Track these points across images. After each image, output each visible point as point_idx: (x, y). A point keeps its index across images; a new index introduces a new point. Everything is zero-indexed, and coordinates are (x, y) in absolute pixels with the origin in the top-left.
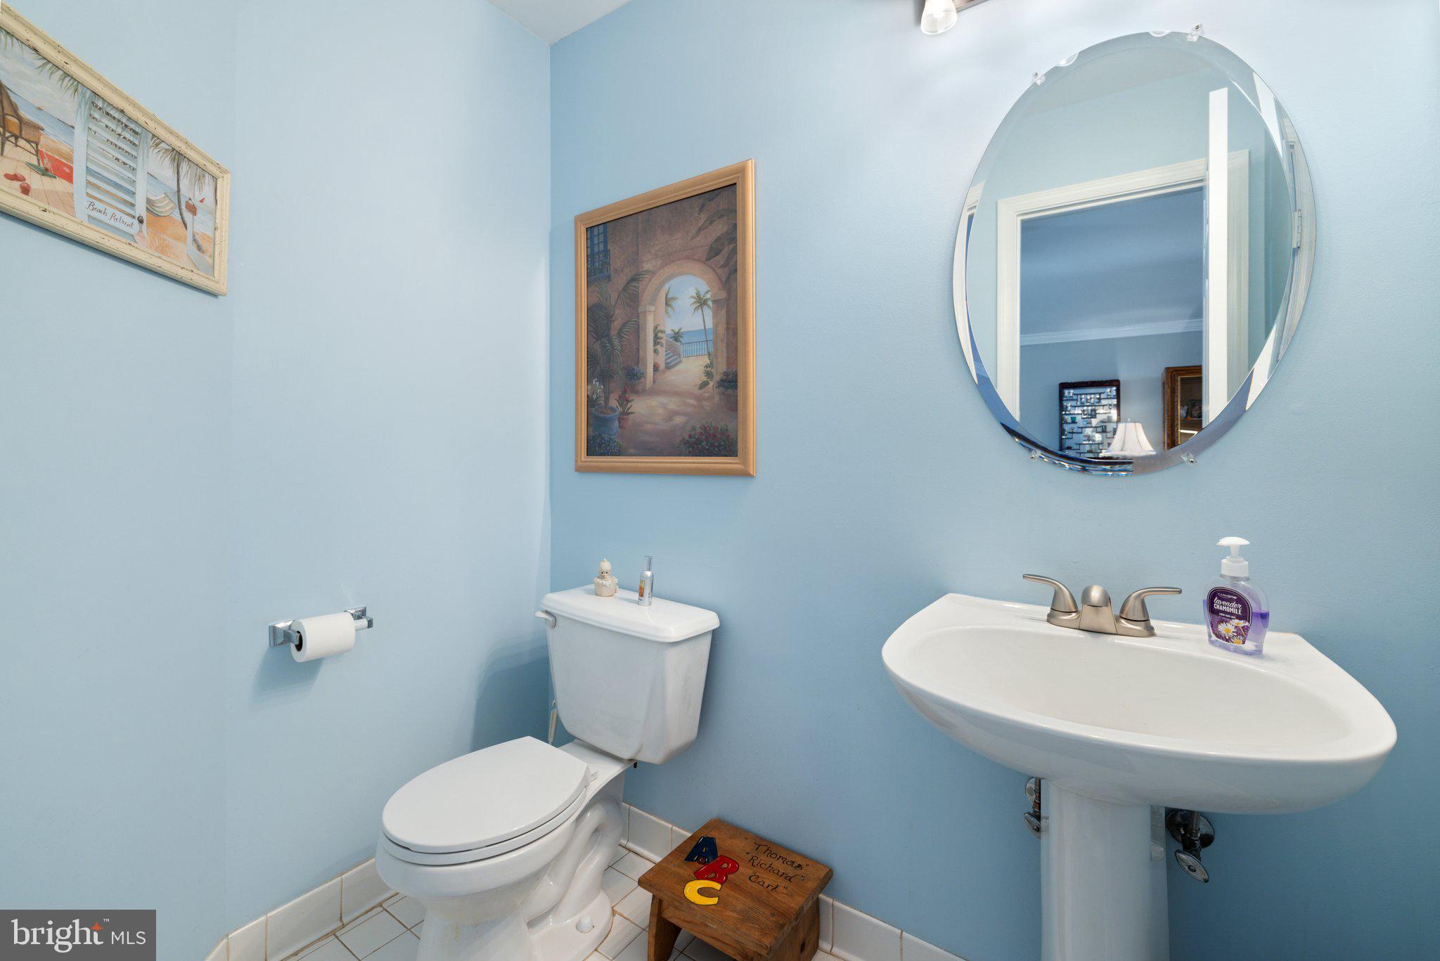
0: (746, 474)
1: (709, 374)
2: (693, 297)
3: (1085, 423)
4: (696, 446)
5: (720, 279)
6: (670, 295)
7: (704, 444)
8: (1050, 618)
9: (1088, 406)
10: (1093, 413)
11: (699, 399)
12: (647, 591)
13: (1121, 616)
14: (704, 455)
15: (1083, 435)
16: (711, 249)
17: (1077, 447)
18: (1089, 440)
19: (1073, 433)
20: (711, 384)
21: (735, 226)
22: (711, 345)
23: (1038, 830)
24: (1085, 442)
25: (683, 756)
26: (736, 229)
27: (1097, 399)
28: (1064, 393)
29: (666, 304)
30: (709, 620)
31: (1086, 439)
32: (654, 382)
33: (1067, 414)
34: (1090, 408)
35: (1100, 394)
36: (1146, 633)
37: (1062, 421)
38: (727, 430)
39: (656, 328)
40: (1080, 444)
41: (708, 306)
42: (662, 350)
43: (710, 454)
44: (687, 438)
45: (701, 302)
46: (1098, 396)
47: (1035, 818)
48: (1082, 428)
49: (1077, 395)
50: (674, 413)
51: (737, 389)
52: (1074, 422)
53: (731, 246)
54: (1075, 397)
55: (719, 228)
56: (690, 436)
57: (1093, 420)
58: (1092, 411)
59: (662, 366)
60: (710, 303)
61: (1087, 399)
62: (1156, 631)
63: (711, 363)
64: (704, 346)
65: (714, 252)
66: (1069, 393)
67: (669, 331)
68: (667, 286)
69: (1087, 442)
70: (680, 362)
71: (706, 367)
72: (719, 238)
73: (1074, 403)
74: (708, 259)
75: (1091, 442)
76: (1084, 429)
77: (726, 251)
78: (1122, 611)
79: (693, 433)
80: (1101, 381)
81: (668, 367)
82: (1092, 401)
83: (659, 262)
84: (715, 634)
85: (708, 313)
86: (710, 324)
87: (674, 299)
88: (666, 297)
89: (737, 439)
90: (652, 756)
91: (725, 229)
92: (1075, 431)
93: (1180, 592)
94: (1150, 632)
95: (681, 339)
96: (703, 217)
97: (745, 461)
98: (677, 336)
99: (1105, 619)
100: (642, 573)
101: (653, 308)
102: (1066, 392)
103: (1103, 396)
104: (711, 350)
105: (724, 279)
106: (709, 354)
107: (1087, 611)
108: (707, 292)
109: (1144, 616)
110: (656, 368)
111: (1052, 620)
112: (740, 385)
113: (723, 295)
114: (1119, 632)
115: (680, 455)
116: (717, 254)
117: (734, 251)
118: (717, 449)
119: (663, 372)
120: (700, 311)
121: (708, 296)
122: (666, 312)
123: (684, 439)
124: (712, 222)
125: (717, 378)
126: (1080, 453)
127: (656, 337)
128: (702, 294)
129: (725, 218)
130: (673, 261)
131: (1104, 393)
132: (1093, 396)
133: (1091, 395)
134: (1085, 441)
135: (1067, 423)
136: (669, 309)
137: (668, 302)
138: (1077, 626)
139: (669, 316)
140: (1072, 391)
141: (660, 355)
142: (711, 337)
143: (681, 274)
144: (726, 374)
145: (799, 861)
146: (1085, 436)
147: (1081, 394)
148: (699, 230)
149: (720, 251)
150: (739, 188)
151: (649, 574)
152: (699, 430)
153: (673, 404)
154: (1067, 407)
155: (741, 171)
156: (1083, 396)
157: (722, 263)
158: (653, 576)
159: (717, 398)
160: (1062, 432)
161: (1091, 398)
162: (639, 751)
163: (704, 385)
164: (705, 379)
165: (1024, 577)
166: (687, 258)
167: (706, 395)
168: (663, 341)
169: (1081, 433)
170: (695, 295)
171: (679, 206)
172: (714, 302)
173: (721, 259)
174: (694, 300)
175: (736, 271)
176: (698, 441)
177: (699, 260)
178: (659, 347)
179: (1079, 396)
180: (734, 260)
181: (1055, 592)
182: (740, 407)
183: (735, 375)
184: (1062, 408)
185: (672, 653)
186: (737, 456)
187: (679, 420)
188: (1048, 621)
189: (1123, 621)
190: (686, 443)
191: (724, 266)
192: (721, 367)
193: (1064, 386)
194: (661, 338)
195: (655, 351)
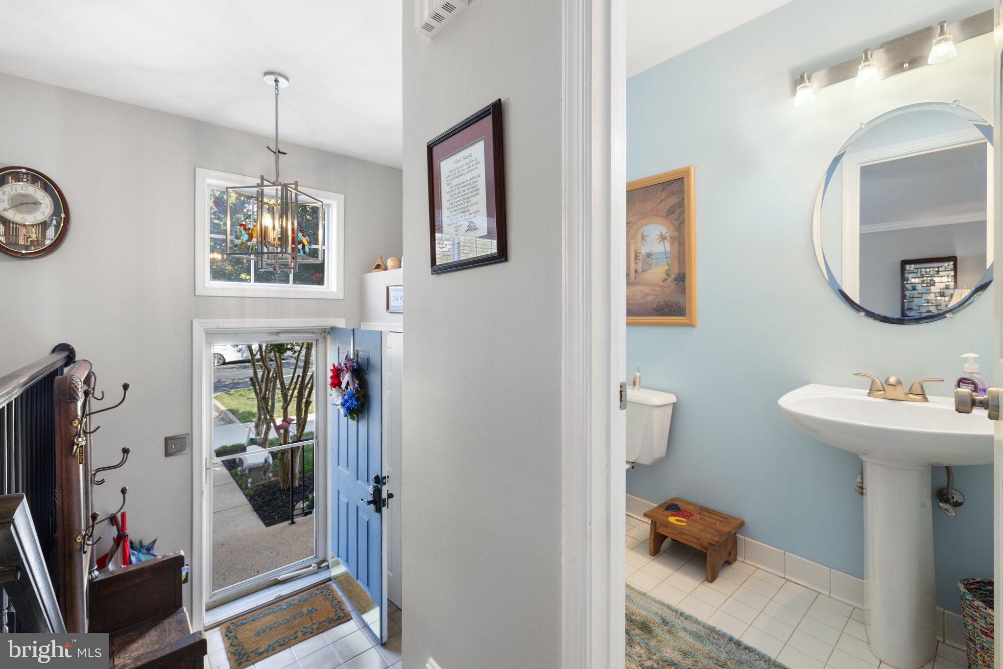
0: (691, 325)
1: (668, 275)
2: (657, 235)
3: (925, 290)
4: (660, 311)
5: (675, 226)
6: (644, 235)
7: (665, 310)
8: (869, 394)
9: (928, 277)
10: (932, 282)
11: (662, 287)
12: (637, 383)
13: (910, 392)
14: (666, 316)
15: (923, 299)
16: (669, 210)
17: (918, 308)
18: (928, 303)
19: (913, 297)
20: (669, 279)
21: (683, 199)
22: (669, 259)
23: (862, 493)
24: (925, 305)
25: (659, 463)
26: (684, 201)
27: (936, 271)
28: (906, 268)
29: (642, 239)
30: (672, 399)
31: (925, 302)
32: (635, 278)
33: (908, 284)
34: (929, 278)
35: (938, 267)
36: (923, 400)
37: (903, 289)
38: (679, 303)
39: (636, 251)
40: (920, 306)
41: (668, 240)
42: (640, 263)
43: (669, 315)
44: (655, 307)
45: (663, 238)
46: (937, 269)
47: (861, 490)
48: (922, 293)
49: (918, 269)
50: (648, 294)
51: (685, 282)
52: (914, 289)
53: (681, 209)
54: (916, 271)
55: (674, 200)
56: (657, 306)
57: (932, 287)
58: (931, 280)
59: (640, 270)
60: (668, 238)
61: (926, 272)
62: (929, 400)
63: (670, 269)
64: (665, 260)
65: (670, 212)
66: (910, 267)
67: (644, 253)
68: (642, 230)
69: (926, 304)
70: (651, 268)
71: (667, 271)
72: (673, 206)
73: (914, 275)
74: (667, 216)
75: (930, 304)
76: (923, 295)
77: (678, 212)
78: (910, 390)
79: (658, 305)
80: (940, 258)
81: (643, 271)
82: (931, 273)
83: (638, 217)
84: (675, 405)
85: (668, 244)
86: (668, 249)
87: (646, 236)
88: (642, 234)
89: (685, 307)
90: (646, 460)
91: (677, 200)
92: (915, 296)
93: (942, 380)
94: (926, 400)
95: (651, 257)
96: (664, 194)
97: (690, 318)
98: (649, 255)
99: (899, 393)
100: (634, 374)
101: (634, 241)
102: (908, 267)
103: (941, 269)
104: (669, 262)
105: (677, 226)
106: (668, 265)
107: (889, 389)
108: (667, 232)
109: (922, 392)
110: (636, 271)
111: (871, 395)
112: (687, 279)
113: (676, 234)
114: (908, 400)
115: (651, 316)
116: (672, 213)
117: (683, 212)
118: (673, 313)
119: (641, 273)
120: (662, 242)
121: (667, 235)
122: (642, 243)
123: (653, 308)
124: (669, 197)
125: (673, 276)
126: (920, 313)
127: (636, 256)
128: (664, 234)
129: (677, 195)
130: (646, 217)
131: (942, 267)
132: (932, 269)
133: (930, 269)
134: (924, 303)
135: (908, 290)
136: (644, 242)
137: (643, 238)
138: (884, 397)
139: (644, 245)
140: (913, 266)
141: (638, 265)
142: (668, 255)
143: (651, 223)
144: (679, 274)
145: (725, 516)
146: (925, 300)
147: (921, 268)
148: (662, 201)
149: (674, 212)
150: (685, 180)
151: (638, 374)
152: (662, 303)
153: (646, 290)
154: (908, 278)
155: (687, 171)
156: (923, 270)
157: (675, 218)
158: (640, 376)
159: (673, 287)
160: (904, 297)
161: (930, 271)
162: (638, 458)
163: (665, 280)
164: (666, 277)
165: (854, 374)
166: (654, 215)
167: (667, 285)
168: (640, 258)
169: (921, 297)
170: (659, 234)
171: (649, 189)
172: (671, 238)
173: (675, 216)
174: (658, 237)
175: (684, 222)
176: (662, 309)
177: (662, 217)
178: (638, 261)
179: (919, 270)
180: (683, 216)
181: (872, 381)
182: (687, 291)
183: (684, 275)
184: (904, 278)
185: (657, 411)
186: (685, 316)
187: (650, 298)
188: (868, 396)
189: (910, 395)
190: (654, 309)
191: (676, 220)
192: (675, 270)
193: (904, 263)
194: (639, 256)
195: (636, 263)
